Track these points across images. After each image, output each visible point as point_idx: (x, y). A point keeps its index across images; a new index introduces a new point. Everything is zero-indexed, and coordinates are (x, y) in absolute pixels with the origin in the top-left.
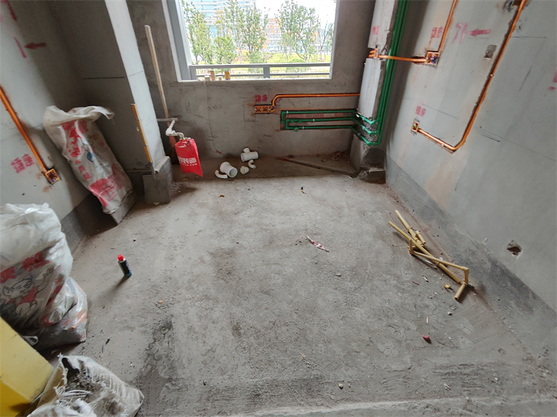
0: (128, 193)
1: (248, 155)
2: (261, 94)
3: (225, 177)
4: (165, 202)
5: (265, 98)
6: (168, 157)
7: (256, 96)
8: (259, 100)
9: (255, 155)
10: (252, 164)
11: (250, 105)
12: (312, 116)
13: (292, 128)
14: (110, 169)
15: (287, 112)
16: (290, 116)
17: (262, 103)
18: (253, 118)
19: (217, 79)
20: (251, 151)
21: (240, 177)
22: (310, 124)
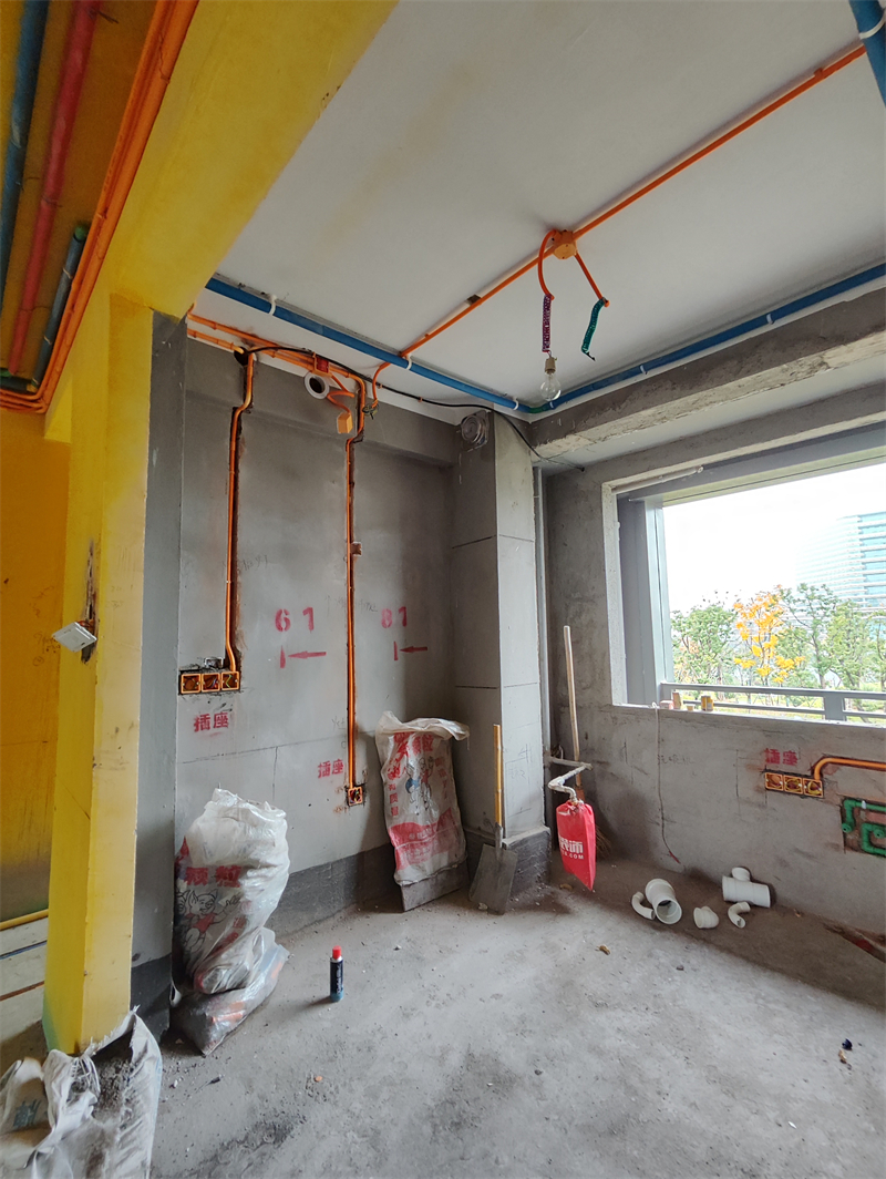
0: (450, 865)
1: (741, 889)
2: (783, 747)
3: (646, 913)
4: (496, 911)
5: (792, 759)
6: (548, 829)
7: (767, 751)
8: (774, 760)
9: (762, 896)
10: (741, 914)
11: (750, 767)
13: (879, 853)
14: (436, 814)
15: (864, 805)
16: (873, 817)
17: (784, 767)
18: (760, 798)
19: (684, 708)
20: (753, 880)
21: (686, 929)
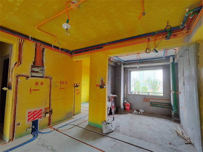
0: (115, 110)
1: (141, 111)
2: (146, 98)
3: (135, 113)
4: (121, 114)
6: (124, 106)
8: (145, 99)
9: (143, 111)
10: (142, 113)
11: (143, 99)
12: (159, 104)
13: (153, 106)
14: (114, 105)
15: (152, 102)
17: (146, 99)
18: (143, 102)
19: (136, 94)
21: (138, 114)
22: (158, 106)
